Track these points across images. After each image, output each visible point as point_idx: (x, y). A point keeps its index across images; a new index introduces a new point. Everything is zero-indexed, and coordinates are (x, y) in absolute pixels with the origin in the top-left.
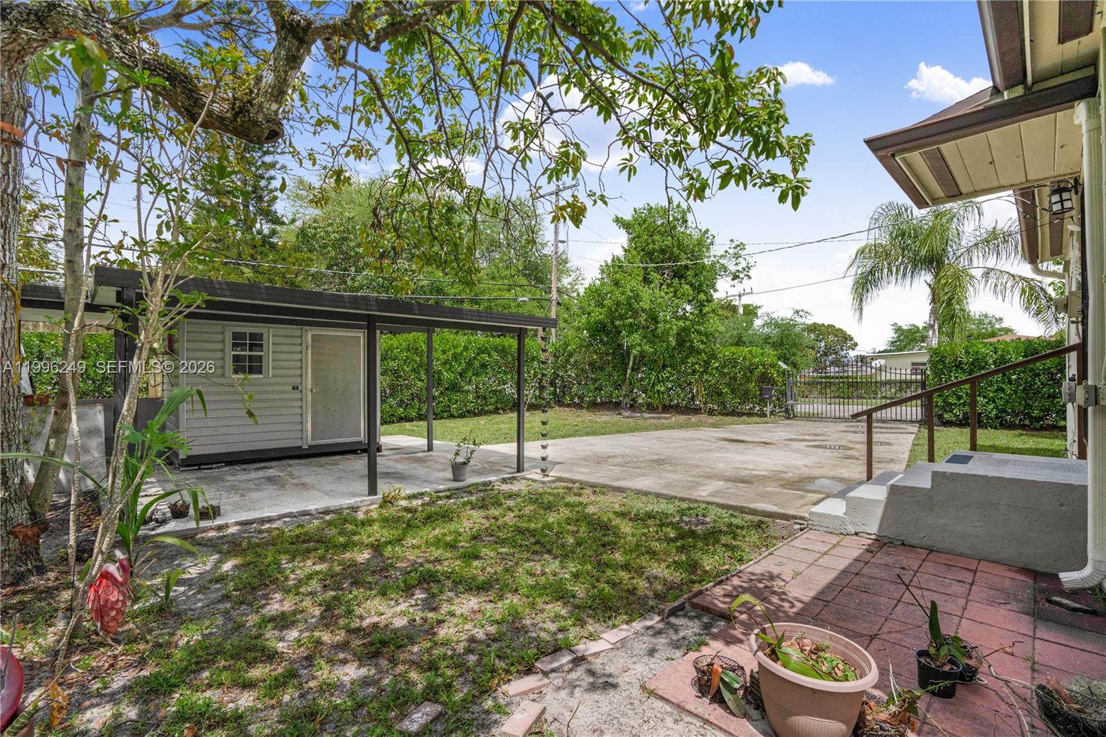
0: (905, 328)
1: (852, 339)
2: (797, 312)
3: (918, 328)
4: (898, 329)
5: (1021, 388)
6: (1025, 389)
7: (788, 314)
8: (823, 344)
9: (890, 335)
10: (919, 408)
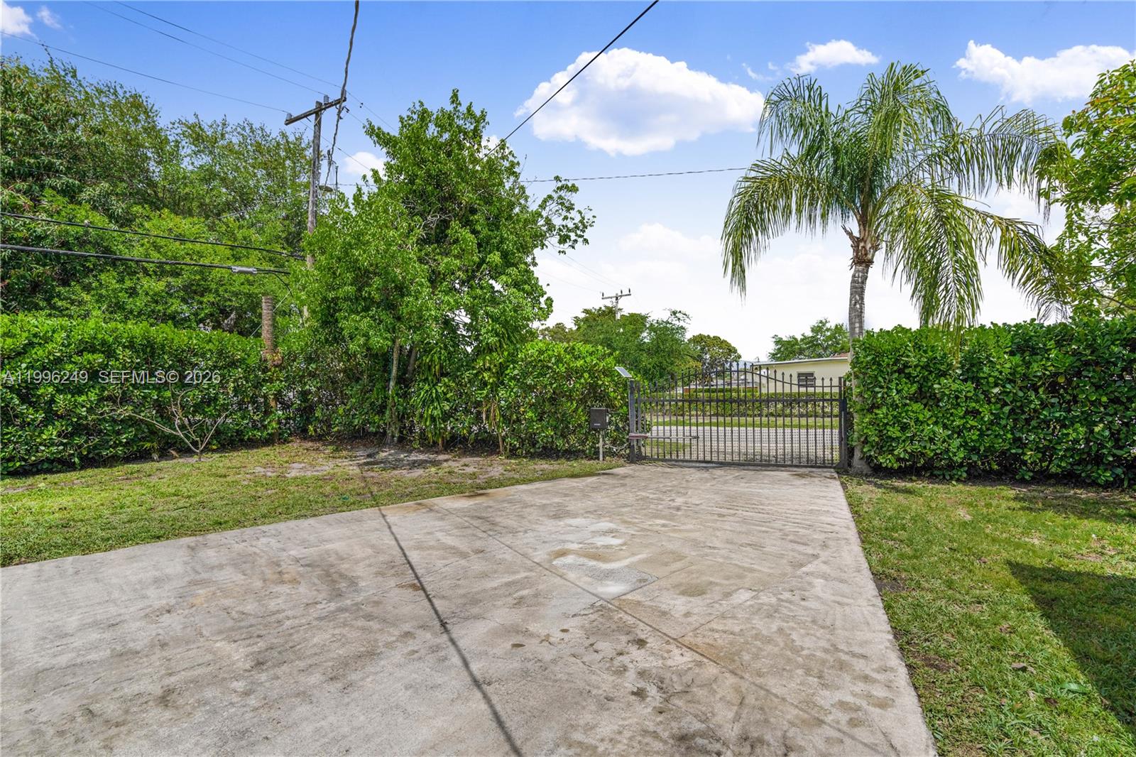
0: (785, 339)
1: (735, 351)
2: (674, 313)
3: (796, 339)
4: (779, 341)
5: (1007, 409)
6: (1012, 411)
7: (665, 316)
8: (708, 356)
9: (771, 347)
10: (836, 431)
